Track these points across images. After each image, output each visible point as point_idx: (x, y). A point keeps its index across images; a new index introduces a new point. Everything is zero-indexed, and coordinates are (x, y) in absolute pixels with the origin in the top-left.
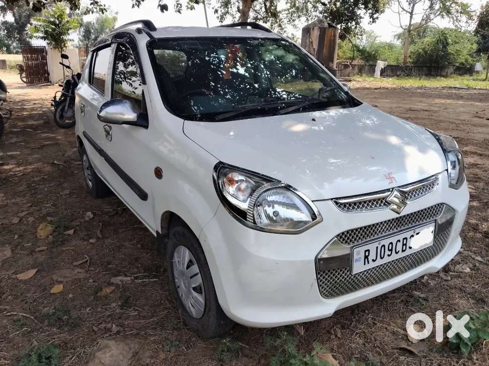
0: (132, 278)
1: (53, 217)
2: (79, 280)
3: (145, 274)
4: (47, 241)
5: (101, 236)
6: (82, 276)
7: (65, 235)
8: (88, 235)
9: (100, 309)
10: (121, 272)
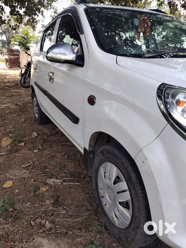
0: (62, 180)
1: (13, 134)
2: (24, 179)
3: (70, 179)
4: (6, 149)
5: (41, 148)
6: (26, 176)
7: (18, 146)
8: (33, 147)
9: (37, 205)
10: (53, 175)
